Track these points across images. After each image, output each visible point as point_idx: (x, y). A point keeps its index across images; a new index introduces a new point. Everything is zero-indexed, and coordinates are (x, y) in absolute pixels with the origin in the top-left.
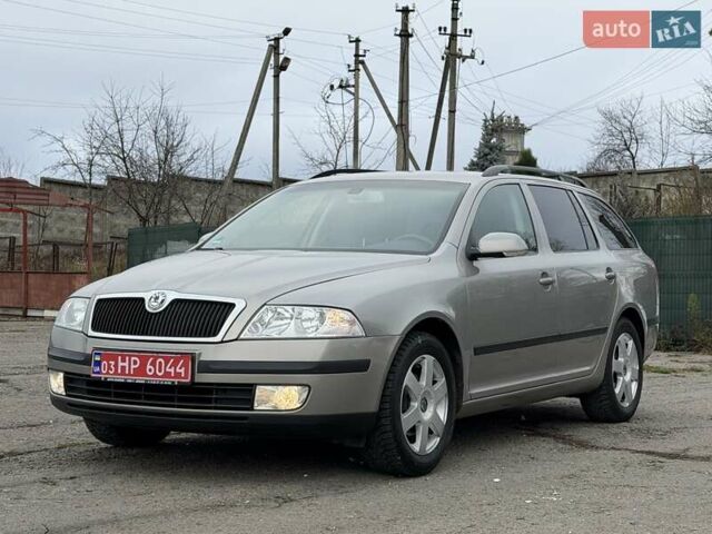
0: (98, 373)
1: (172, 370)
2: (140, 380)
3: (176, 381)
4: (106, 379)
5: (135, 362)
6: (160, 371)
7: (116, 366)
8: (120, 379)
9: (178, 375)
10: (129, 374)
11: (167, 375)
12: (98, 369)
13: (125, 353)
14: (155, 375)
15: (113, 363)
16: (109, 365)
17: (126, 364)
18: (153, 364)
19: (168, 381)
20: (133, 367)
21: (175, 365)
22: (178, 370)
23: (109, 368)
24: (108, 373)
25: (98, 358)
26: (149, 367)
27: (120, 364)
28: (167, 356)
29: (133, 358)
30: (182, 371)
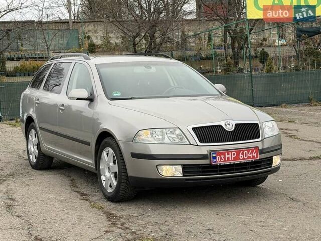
0: (215, 162)
1: (251, 155)
2: (237, 162)
3: (253, 160)
4: (220, 164)
5: (234, 154)
6: (246, 156)
7: (224, 157)
8: (228, 163)
9: (253, 157)
10: (232, 160)
11: (249, 157)
12: (215, 160)
13: (228, 151)
14: (244, 158)
15: (223, 156)
16: (221, 157)
17: (230, 156)
18: (243, 154)
19: (250, 160)
20: (233, 156)
21: (252, 153)
22: (253, 155)
23: (221, 159)
24: (220, 161)
25: (214, 155)
26: (241, 155)
27: (227, 156)
28: (248, 149)
29: (233, 153)
30: (255, 155)
